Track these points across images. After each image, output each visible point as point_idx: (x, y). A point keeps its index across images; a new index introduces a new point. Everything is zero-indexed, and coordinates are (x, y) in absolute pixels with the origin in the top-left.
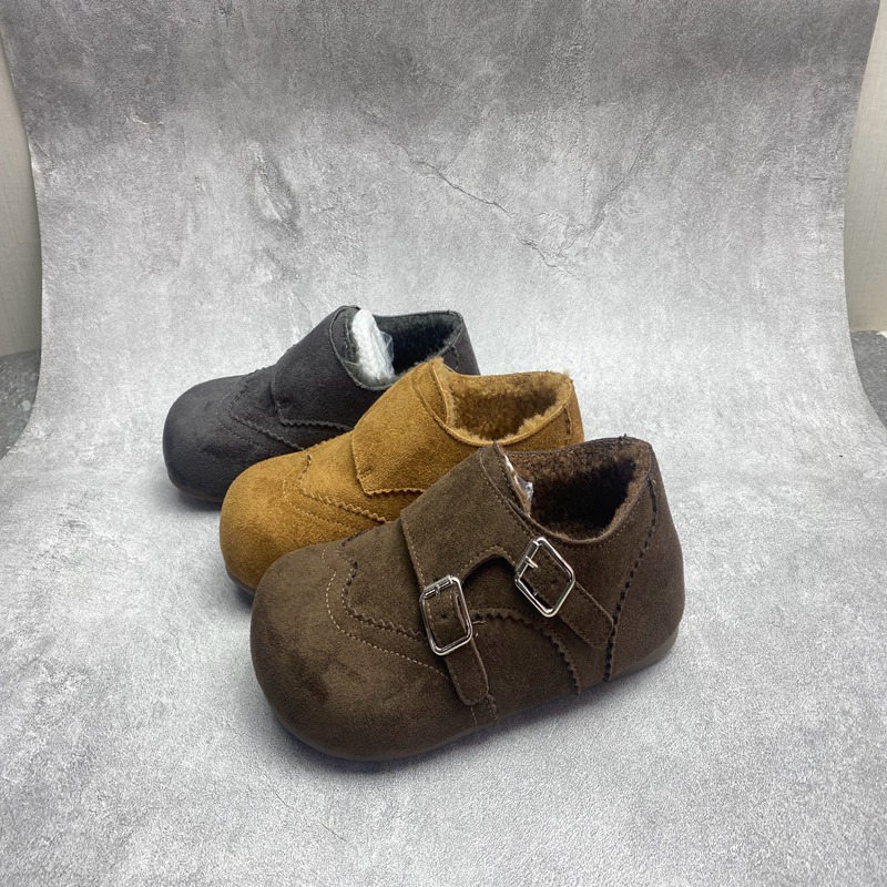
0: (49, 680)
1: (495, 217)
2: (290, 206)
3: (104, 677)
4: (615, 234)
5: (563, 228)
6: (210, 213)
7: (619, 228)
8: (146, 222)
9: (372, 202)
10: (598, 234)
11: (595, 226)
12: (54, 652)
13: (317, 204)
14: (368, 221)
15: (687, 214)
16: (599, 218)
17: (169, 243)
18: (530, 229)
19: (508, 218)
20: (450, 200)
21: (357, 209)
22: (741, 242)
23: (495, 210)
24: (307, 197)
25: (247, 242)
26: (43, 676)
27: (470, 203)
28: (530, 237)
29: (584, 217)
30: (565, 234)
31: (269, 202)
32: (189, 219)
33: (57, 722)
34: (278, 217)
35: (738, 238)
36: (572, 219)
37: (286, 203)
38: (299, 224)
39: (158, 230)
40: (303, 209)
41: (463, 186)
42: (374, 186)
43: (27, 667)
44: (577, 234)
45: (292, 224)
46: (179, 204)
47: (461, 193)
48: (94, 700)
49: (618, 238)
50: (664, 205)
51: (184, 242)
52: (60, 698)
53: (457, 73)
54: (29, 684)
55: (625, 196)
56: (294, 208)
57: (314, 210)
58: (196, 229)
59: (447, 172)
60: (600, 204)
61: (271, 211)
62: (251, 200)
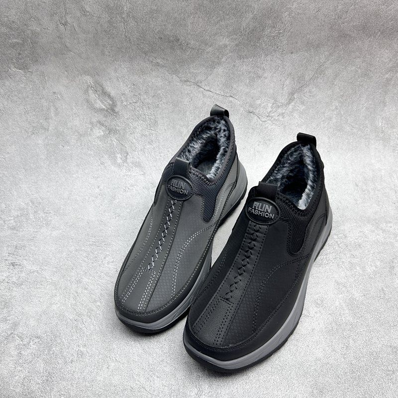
0: (21, 342)
1: (231, 102)
2: (111, 102)
3: (49, 339)
4: (301, 106)
5: (270, 105)
6: (64, 107)
7: (303, 103)
8: (27, 112)
9: (158, 98)
10: (290, 107)
11: (289, 103)
12: (21, 330)
13: (126, 101)
14: (157, 107)
15: (343, 96)
16: (291, 100)
17: (41, 121)
18: (251, 106)
19: (239, 102)
20: (204, 96)
21: (150, 102)
22: (373, 106)
23: (231, 99)
24: (121, 98)
25: (87, 119)
26: (18, 341)
27: (215, 96)
28: (251, 110)
29: (283, 100)
30: (272, 107)
31: (98, 101)
32: (52, 110)
33: (31, 362)
34: (104, 107)
35: (371, 104)
36: (275, 101)
37: (109, 101)
38: (117, 110)
39: (34, 115)
40: (119, 103)
41: (212, 90)
42: (159, 92)
43: (9, 338)
44: (279, 107)
45: (113, 110)
46: (45, 104)
47: (211, 93)
48: (46, 350)
49: (302, 107)
50: (329, 92)
51: (50, 120)
52: (29, 351)
53: (206, 44)
54: (12, 345)
55: (306, 90)
56: (113, 103)
57: (125, 103)
58: (57, 114)
59: (203, 85)
60: (292, 94)
61: (99, 105)
62: (88, 101)
